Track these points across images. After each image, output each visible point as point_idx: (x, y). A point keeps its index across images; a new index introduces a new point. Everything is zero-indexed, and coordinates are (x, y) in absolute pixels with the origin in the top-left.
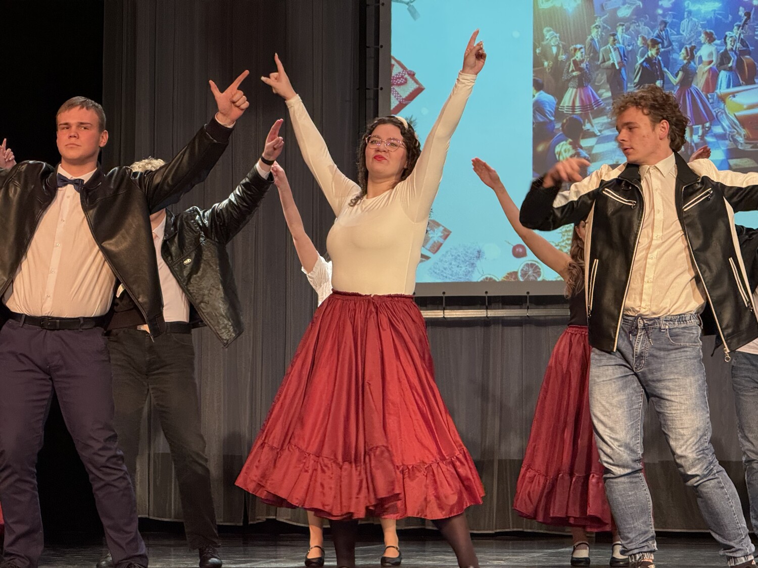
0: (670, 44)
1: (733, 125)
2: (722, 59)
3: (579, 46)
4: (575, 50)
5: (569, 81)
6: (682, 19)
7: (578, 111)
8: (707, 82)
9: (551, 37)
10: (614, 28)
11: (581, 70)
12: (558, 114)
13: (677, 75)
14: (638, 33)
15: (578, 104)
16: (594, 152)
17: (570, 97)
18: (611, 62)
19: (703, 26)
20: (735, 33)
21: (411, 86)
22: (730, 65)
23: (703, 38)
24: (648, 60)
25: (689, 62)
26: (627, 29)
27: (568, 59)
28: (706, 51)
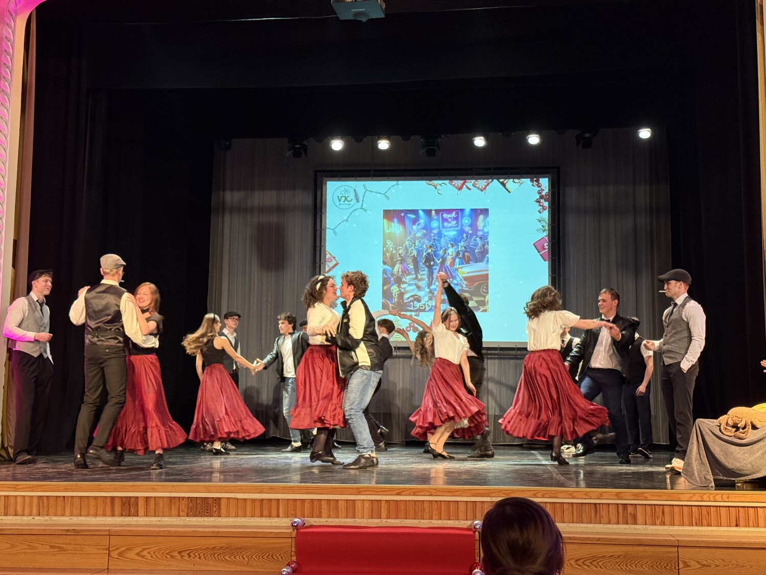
0: (437, 248)
1: (461, 280)
2: (457, 254)
3: (401, 248)
4: (399, 249)
5: (397, 261)
6: (441, 238)
7: (400, 273)
8: (451, 263)
9: (390, 244)
10: (415, 241)
11: (401, 257)
12: (393, 275)
13: (439, 260)
14: (424, 243)
15: (400, 270)
16: (406, 290)
17: (398, 268)
18: (413, 254)
19: (450, 241)
20: (462, 244)
21: (334, 262)
22: (460, 256)
23: (449, 245)
24: (428, 254)
25: (444, 255)
26: (420, 241)
27: (396, 253)
28: (451, 251)
